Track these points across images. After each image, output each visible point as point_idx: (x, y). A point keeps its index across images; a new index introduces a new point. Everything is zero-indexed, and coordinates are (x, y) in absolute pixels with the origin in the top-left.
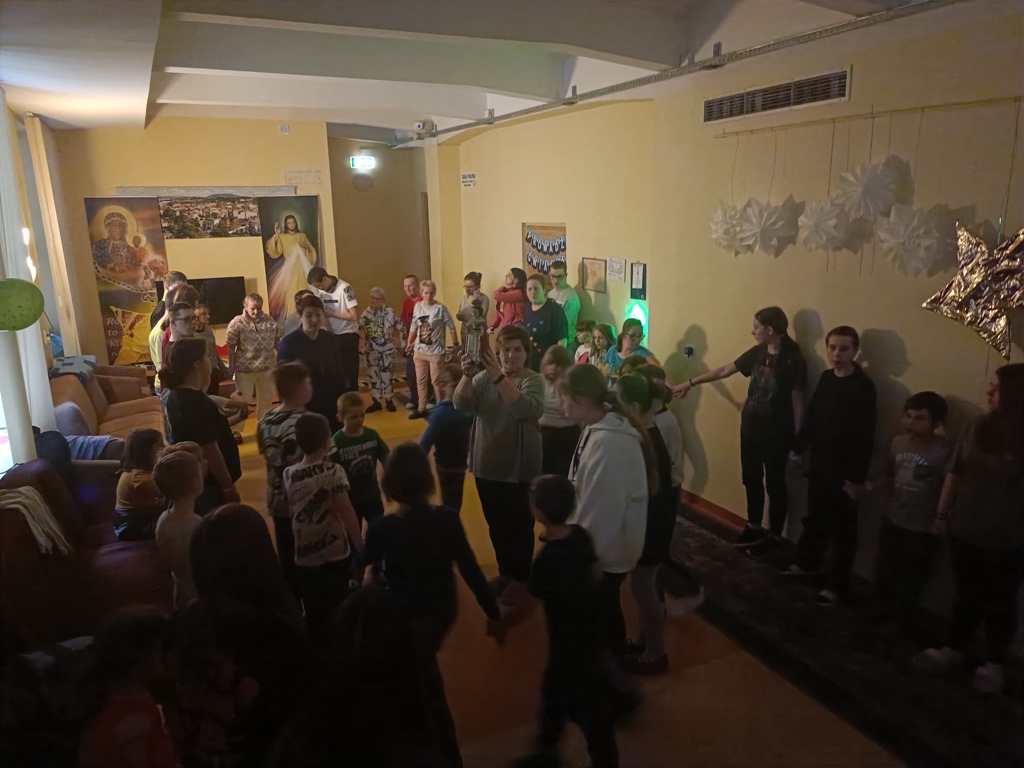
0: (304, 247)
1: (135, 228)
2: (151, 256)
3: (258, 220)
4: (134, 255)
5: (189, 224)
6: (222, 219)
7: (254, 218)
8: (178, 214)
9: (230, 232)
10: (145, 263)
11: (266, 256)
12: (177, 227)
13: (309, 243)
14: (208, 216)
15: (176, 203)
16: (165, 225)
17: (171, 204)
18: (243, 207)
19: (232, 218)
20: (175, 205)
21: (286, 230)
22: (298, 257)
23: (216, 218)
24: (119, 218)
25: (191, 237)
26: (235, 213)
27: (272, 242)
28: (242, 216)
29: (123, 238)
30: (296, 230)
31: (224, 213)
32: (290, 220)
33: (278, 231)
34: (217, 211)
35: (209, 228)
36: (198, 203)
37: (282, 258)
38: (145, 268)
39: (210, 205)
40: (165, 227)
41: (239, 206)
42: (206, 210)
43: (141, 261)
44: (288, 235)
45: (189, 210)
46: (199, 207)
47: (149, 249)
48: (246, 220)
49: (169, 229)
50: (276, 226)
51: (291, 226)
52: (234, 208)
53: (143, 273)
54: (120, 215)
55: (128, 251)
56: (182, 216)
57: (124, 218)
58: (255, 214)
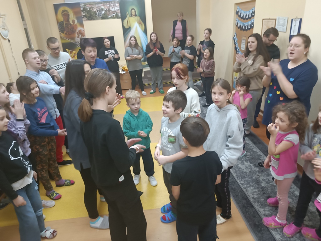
0: (139, 23)
1: (73, 16)
2: (79, 28)
3: (119, 11)
4: (73, 28)
5: (92, 14)
6: (106, 11)
7: (118, 10)
8: (88, 9)
9: (109, 17)
10: (77, 31)
11: (123, 27)
12: (88, 15)
13: (141, 21)
14: (100, 10)
15: (87, 4)
16: (84, 14)
17: (85, 5)
18: (114, 5)
19: (109, 10)
20: (87, 6)
21: (131, 15)
22: (137, 28)
23: (103, 10)
24: (66, 12)
25: (94, 20)
26: (111, 8)
27: (125, 21)
28: (113, 9)
29: (68, 21)
30: (136, 15)
31: (106, 8)
32: (133, 11)
33: (128, 16)
34: (103, 7)
35: (100, 15)
36: (96, 4)
37: (130, 28)
38: (77, 33)
39: (100, 5)
40: (84, 16)
41: (112, 5)
42: (99, 7)
43: (76, 30)
44: (132, 18)
45: (92, 7)
46: (96, 6)
47: (78, 25)
48: (115, 11)
49: (85, 16)
50: (127, 14)
51: (133, 13)
52: (110, 6)
53: (77, 35)
54: (67, 11)
55: (71, 26)
56: (90, 11)
57: (68, 12)
58: (118, 8)
